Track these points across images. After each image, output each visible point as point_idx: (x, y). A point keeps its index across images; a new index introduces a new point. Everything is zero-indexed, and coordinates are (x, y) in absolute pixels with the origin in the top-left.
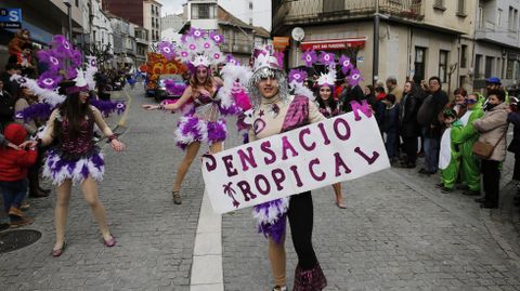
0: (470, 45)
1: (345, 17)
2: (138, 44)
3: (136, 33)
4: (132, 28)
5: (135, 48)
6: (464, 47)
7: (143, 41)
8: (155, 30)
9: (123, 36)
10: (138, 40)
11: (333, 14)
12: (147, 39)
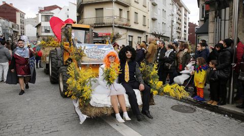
0: (149, 35)
1: (103, 25)
2: (14, 31)
3: (13, 26)
4: (11, 24)
5: (12, 33)
6: (147, 36)
7: (16, 30)
8: (22, 25)
9: (6, 27)
10: (14, 29)
11: (99, 24)
12: (18, 29)
